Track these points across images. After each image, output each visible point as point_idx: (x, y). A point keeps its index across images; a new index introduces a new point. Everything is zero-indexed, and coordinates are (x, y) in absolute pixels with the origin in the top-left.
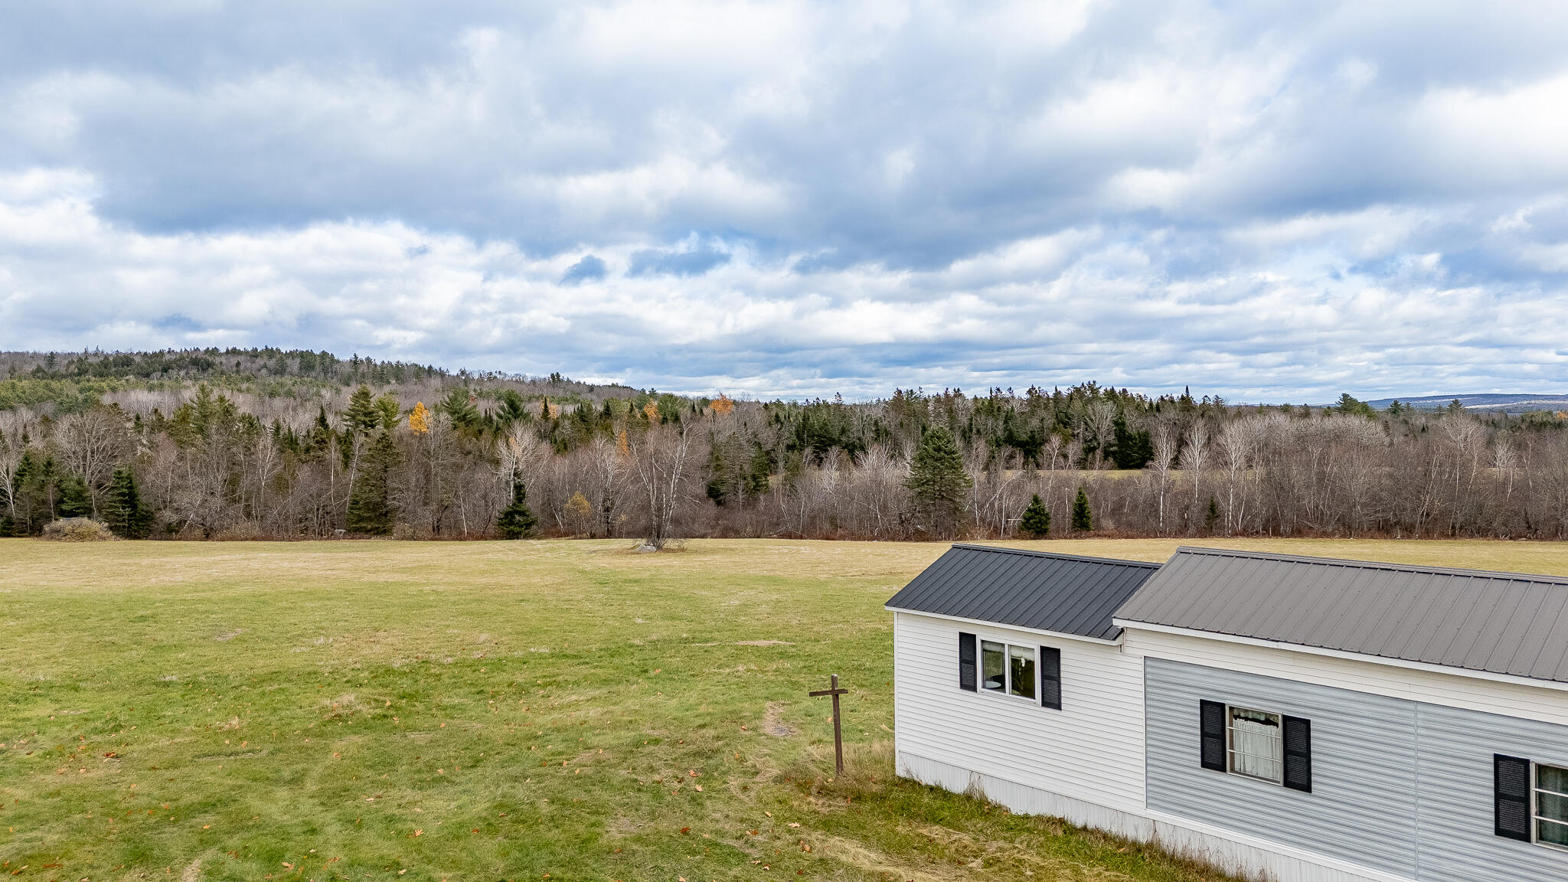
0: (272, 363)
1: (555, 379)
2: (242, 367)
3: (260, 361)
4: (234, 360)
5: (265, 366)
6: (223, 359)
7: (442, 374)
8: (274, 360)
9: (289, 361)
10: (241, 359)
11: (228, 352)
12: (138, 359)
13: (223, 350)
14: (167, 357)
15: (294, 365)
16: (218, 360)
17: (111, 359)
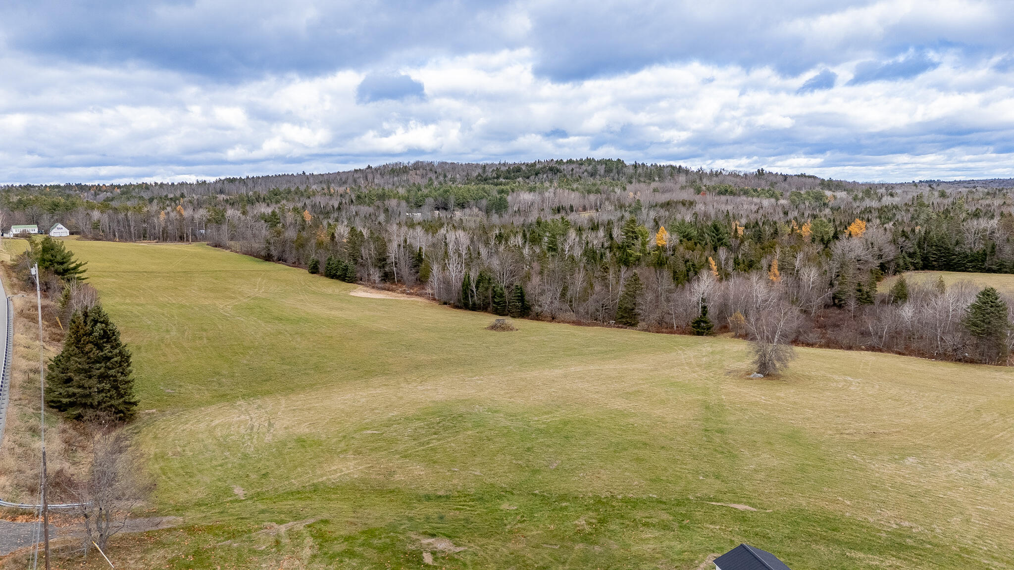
0: (590, 168)
1: (761, 173)
2: (574, 171)
3: (584, 168)
4: (570, 168)
5: (586, 171)
6: (565, 167)
7: (687, 172)
8: (591, 166)
9: (599, 167)
10: (574, 166)
11: (567, 162)
12: (524, 168)
13: (565, 161)
14: (538, 166)
15: (601, 169)
16: (562, 167)
17: (511, 168)
